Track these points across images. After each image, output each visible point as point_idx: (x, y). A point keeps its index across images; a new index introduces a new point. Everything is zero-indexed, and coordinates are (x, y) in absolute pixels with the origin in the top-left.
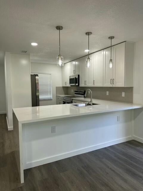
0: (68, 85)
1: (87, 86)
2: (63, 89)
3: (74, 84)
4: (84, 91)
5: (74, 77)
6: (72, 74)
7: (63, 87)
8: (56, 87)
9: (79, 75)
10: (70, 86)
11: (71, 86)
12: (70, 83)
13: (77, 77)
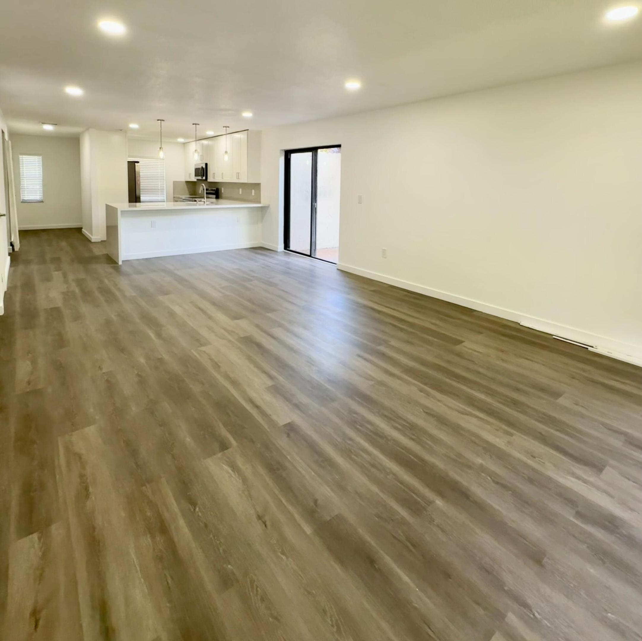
0: (194, 179)
1: (224, 181)
2: (187, 185)
3: (200, 178)
4: (215, 189)
5: (200, 167)
6: (199, 162)
7: (187, 182)
8: (174, 182)
9: (206, 164)
10: (195, 180)
11: (197, 180)
12: (196, 176)
13: (204, 167)
